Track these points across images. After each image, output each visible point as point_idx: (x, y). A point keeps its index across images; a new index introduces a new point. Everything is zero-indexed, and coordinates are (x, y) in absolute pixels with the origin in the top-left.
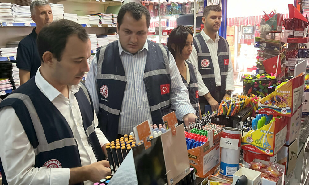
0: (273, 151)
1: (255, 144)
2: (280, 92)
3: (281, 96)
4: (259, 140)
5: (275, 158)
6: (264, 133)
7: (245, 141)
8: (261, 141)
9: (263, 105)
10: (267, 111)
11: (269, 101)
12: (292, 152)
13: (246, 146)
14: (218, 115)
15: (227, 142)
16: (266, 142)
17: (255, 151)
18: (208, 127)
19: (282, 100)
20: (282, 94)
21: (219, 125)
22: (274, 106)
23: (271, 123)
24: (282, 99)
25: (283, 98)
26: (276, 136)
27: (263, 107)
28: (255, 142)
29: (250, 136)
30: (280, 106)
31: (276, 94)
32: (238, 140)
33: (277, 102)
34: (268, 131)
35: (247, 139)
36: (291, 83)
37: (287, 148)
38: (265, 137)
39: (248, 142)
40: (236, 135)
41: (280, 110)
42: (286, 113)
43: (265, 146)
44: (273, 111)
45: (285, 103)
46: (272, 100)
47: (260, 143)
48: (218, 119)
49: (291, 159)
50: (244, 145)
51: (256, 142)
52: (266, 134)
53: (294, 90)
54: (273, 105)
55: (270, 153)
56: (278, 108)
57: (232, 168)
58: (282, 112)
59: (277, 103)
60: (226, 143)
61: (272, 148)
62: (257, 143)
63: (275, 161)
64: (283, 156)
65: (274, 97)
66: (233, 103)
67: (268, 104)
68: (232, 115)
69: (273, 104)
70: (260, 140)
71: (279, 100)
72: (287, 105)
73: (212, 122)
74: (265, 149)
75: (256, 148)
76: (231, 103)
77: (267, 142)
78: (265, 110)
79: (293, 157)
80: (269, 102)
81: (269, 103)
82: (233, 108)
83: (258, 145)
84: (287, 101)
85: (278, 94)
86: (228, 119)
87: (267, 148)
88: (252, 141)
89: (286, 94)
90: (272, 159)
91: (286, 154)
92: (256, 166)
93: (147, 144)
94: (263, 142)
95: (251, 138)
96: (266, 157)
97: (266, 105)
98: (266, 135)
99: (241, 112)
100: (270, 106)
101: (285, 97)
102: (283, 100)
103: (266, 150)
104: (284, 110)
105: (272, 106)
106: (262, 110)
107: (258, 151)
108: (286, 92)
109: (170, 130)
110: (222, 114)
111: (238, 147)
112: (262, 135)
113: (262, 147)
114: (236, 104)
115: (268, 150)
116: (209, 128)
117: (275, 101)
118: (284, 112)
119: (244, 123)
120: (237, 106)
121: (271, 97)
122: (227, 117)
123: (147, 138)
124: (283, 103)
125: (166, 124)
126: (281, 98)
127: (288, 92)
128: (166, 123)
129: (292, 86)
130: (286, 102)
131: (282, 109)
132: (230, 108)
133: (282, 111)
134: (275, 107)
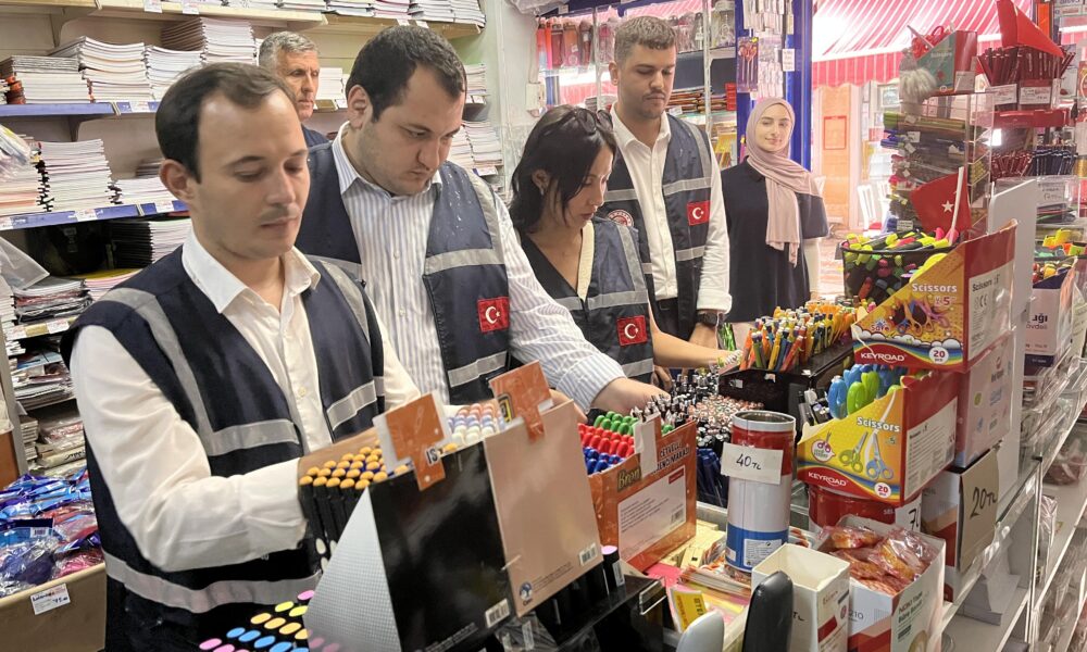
0: (900, 487)
1: (841, 465)
2: (923, 288)
3: (927, 306)
4: (854, 452)
5: (915, 510)
6: (869, 430)
7: (808, 455)
8: (859, 456)
9: (867, 334)
10: (881, 356)
11: (888, 320)
12: (977, 490)
13: (813, 470)
14: (741, 369)
15: (743, 458)
16: (876, 460)
17: (840, 488)
18: (706, 408)
19: (932, 318)
20: (930, 296)
21: (745, 401)
22: (906, 338)
23: (891, 395)
24: (929, 314)
25: (932, 308)
26: (911, 437)
27: (866, 340)
28: (841, 457)
29: (825, 439)
30: (926, 335)
31: (911, 296)
32: (781, 452)
33: (913, 322)
34: (882, 420)
35: (815, 447)
36: (960, 259)
37: (956, 477)
38: (871, 439)
39: (819, 458)
40: (776, 436)
41: (925, 349)
42: (945, 360)
43: (872, 472)
44: (903, 353)
45: (941, 325)
46: (898, 318)
47: (858, 461)
48: (739, 384)
49: (974, 514)
50: (807, 467)
51: (845, 458)
52: (876, 431)
53: (973, 281)
54: (902, 334)
55: (889, 495)
56: (918, 342)
57: (763, 544)
58: (931, 358)
59: (914, 328)
60: (742, 463)
61: (897, 479)
62: (847, 463)
63: (913, 522)
64: (945, 504)
65: (902, 308)
66: (787, 329)
67: (884, 331)
68: (784, 368)
69: (901, 330)
70: (857, 451)
71: (920, 316)
72: (948, 334)
73: (720, 393)
74: (874, 483)
75: (844, 479)
76: (780, 330)
77: (878, 458)
78: (877, 349)
79: (982, 507)
80: (886, 325)
81: (887, 329)
82: (786, 347)
83: (849, 468)
84: (946, 319)
85: (918, 297)
86: (770, 381)
87: (881, 477)
88: (831, 454)
89: (942, 294)
90: (902, 514)
91: (955, 500)
92: (845, 539)
93: (428, 471)
94: (866, 460)
95: (828, 446)
96: (879, 511)
97: (876, 336)
98: (876, 436)
99: (817, 360)
100: (890, 338)
101: (940, 306)
102: (934, 316)
103: (877, 487)
104: (940, 349)
105: (898, 338)
106: (866, 351)
107: (851, 487)
108: (943, 288)
109: (518, 421)
110: (754, 364)
111: (783, 474)
112: (863, 434)
113: (864, 474)
114: (796, 334)
115: (884, 485)
116: (707, 411)
117: (909, 322)
118: (939, 356)
119: (820, 395)
120: (800, 337)
121: (894, 307)
122: (768, 376)
123: (429, 450)
124: (935, 325)
125: (505, 404)
126: (926, 309)
127: (951, 289)
128: (506, 401)
129: (963, 267)
130: (945, 324)
131: (931, 347)
132: (776, 347)
133: (932, 352)
134: (909, 342)
